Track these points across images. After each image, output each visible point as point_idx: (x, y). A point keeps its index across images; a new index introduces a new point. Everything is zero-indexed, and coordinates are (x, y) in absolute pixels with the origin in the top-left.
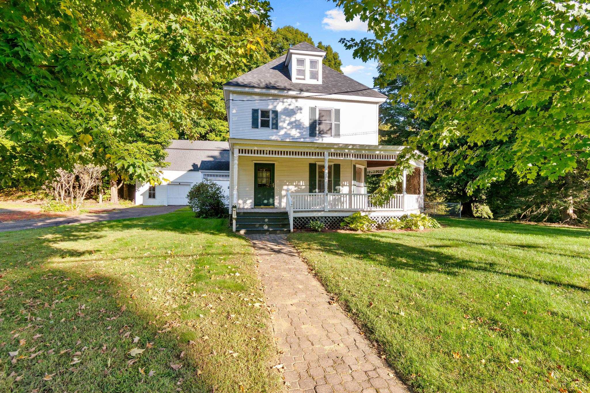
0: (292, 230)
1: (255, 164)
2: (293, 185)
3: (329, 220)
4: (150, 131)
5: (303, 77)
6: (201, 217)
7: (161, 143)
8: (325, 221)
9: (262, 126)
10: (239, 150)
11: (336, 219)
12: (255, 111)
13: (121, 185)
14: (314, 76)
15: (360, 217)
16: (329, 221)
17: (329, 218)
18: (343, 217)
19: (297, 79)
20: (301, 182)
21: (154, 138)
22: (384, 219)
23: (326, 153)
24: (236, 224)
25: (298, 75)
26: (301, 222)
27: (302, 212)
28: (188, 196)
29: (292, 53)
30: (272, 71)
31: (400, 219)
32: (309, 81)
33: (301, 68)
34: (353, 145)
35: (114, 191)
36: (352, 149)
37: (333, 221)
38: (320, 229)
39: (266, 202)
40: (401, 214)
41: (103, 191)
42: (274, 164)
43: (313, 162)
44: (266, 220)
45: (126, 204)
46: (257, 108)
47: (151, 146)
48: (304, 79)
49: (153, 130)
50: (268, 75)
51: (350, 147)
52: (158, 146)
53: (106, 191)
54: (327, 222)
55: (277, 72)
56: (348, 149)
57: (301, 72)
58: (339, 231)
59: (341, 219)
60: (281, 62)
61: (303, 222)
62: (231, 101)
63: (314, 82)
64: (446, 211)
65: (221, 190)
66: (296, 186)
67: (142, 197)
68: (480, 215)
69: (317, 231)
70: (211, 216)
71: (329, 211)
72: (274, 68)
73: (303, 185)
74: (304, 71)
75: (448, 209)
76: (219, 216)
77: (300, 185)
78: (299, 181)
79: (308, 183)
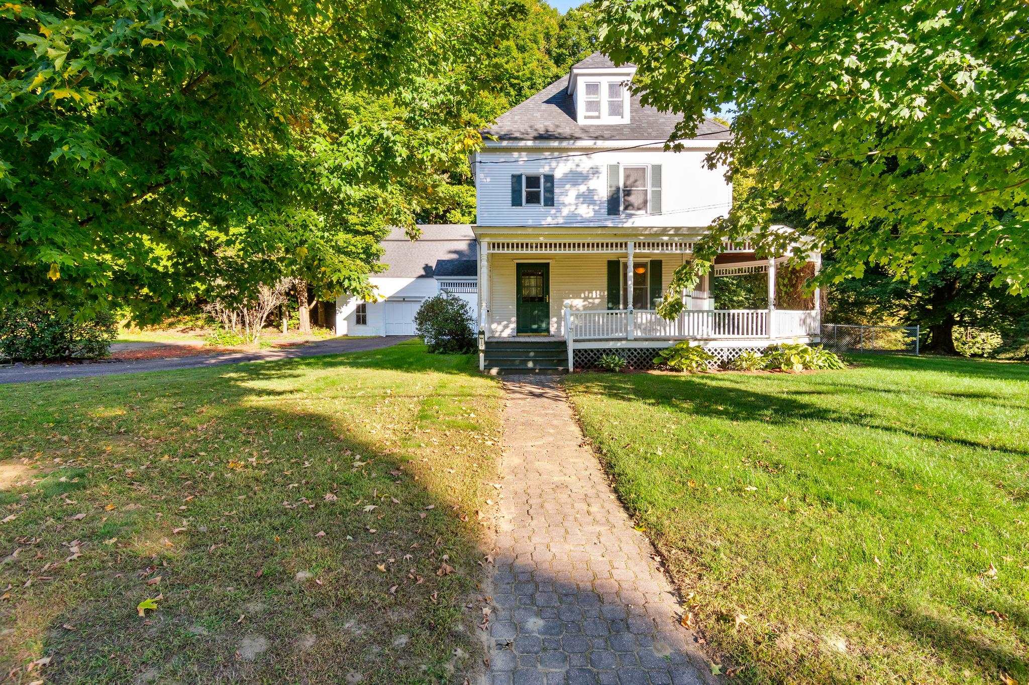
0: (571, 369)
1: (518, 264)
2: (580, 298)
3: (635, 353)
5: (596, 114)
6: (437, 352)
7: (372, 233)
8: (629, 356)
9: (528, 201)
10: (489, 244)
11: (648, 353)
12: (516, 179)
13: (314, 303)
14: (616, 110)
15: (688, 349)
16: (635, 357)
17: (635, 350)
18: (660, 349)
19: (586, 117)
20: (594, 292)
21: (362, 225)
22: (734, 353)
23: (631, 245)
24: (485, 360)
25: (587, 110)
26: (589, 358)
27: (589, 340)
28: (416, 319)
29: (577, 75)
30: (545, 105)
31: (762, 353)
32: (607, 119)
33: (593, 98)
34: (677, 229)
35: (304, 313)
36: (676, 235)
37: (641, 356)
38: (617, 369)
39: (535, 327)
40: (764, 344)
41: (287, 313)
42: (548, 264)
43: (614, 258)
44: (532, 354)
45: (321, 335)
46: (518, 173)
47: (358, 238)
48: (598, 117)
50: (538, 115)
51: (672, 232)
52: (369, 239)
53: (293, 314)
54: (632, 357)
55: (554, 108)
56: (667, 235)
57: (593, 106)
58: (651, 372)
59: (655, 352)
60: (562, 89)
61: (592, 357)
62: (477, 164)
63: (615, 121)
64: (906, 344)
65: (467, 308)
66: (586, 299)
67: (346, 322)
68: (980, 352)
69: (612, 371)
70: (452, 350)
71: (635, 340)
72: (548, 102)
73: (596, 298)
74: (598, 103)
75: (908, 340)
76: (464, 350)
77: (592, 298)
78: (590, 291)
79: (606, 293)
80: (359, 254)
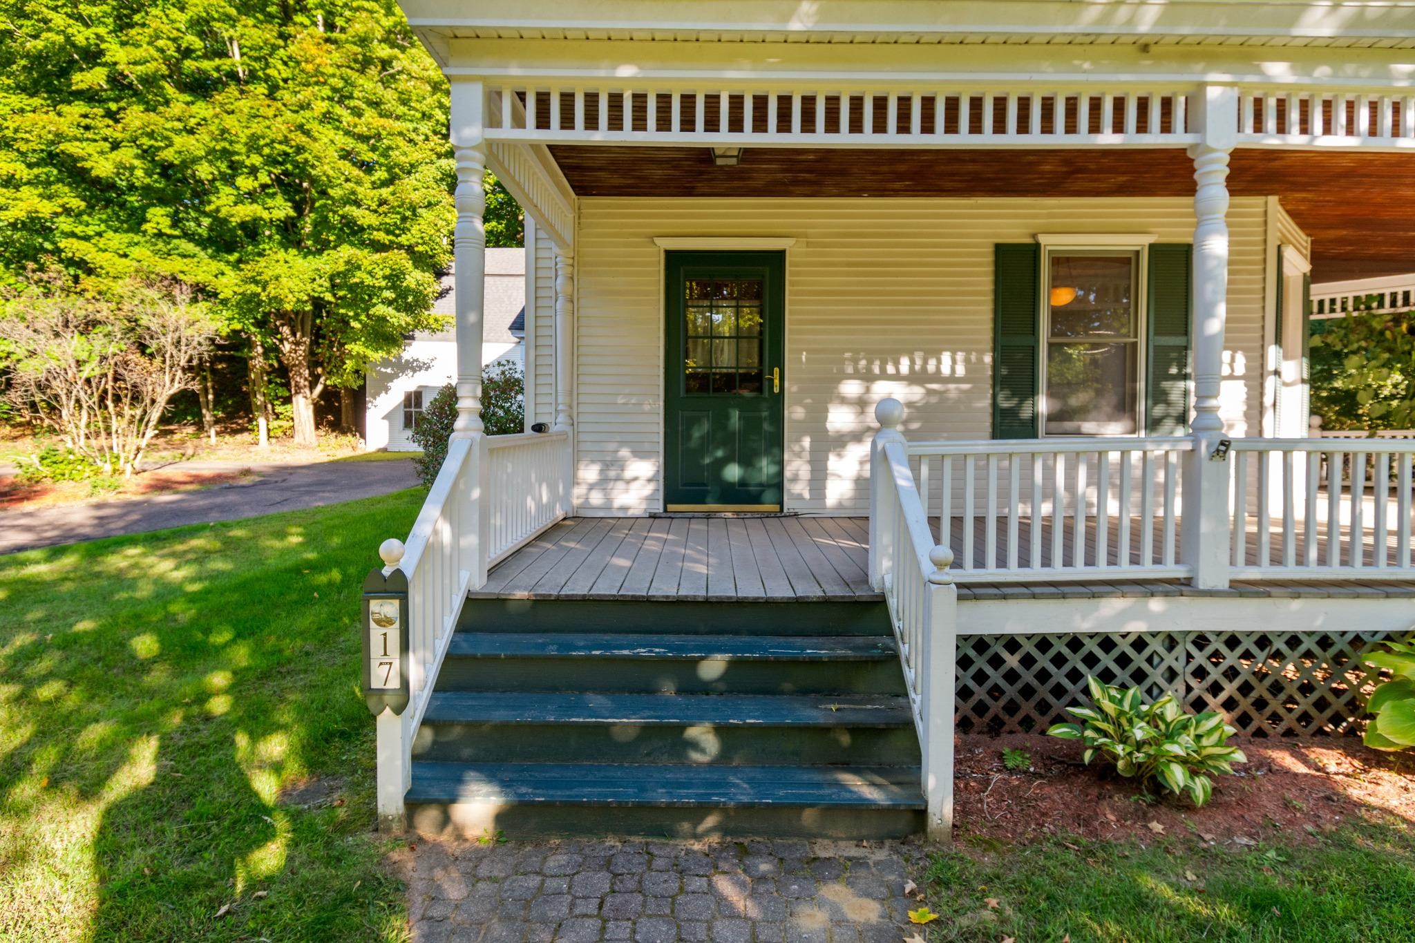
0: (943, 805)
1: (673, 258)
2: (897, 377)
4: (374, 206)
7: (410, 249)
13: (321, 387)
16: (1230, 673)
20: (946, 357)
21: (388, 232)
35: (302, 408)
38: (1201, 788)
39: (733, 472)
41: (269, 406)
42: (779, 256)
44: (711, 672)
45: (338, 448)
49: (382, 202)
53: (279, 409)
54: (1215, 673)
66: (915, 378)
67: (386, 423)
71: (1240, 589)
73: (954, 378)
77: (937, 377)
78: (934, 353)
79: (988, 359)
80: (380, 289)
